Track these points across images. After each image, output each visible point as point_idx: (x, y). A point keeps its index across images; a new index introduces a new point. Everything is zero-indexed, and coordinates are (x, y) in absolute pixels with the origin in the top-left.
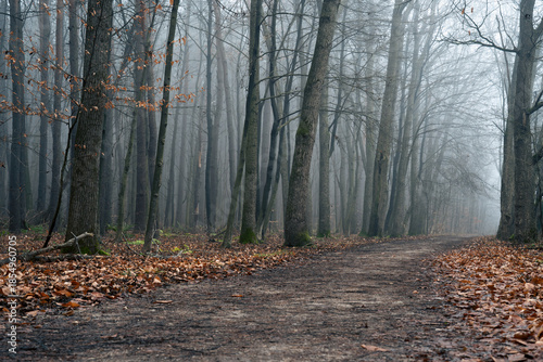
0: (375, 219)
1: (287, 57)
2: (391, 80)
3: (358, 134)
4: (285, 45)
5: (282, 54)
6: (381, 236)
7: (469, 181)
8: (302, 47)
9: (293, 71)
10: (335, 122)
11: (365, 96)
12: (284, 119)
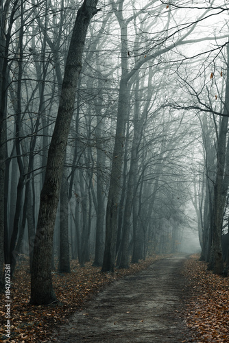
0: (108, 256)
1: (31, 118)
2: (120, 139)
3: (91, 182)
4: (30, 108)
5: (27, 116)
6: (113, 271)
7: (176, 217)
8: (44, 110)
9: (37, 131)
10: (72, 173)
11: (96, 151)
12: (29, 174)
